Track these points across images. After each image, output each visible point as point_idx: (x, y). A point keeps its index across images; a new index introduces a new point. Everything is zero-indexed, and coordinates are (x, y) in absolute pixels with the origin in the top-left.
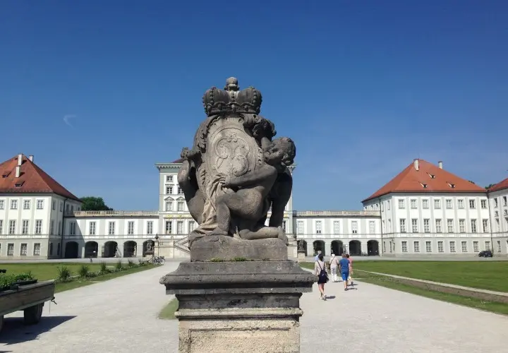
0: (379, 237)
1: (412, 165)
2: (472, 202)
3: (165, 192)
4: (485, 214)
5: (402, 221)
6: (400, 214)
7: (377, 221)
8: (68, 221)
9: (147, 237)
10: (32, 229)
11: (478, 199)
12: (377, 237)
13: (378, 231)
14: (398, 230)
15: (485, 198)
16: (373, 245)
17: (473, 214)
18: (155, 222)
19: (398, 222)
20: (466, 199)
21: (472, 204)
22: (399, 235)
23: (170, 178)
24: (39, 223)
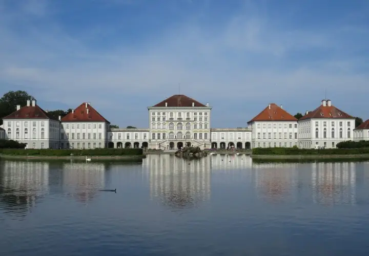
0: (251, 140)
1: (268, 107)
2: (290, 125)
3: (152, 120)
4: (296, 130)
5: (259, 133)
6: (258, 130)
7: (250, 133)
8: (109, 133)
9: (144, 141)
10: (97, 137)
11: (293, 123)
12: (250, 141)
13: (250, 137)
14: (257, 137)
15: (296, 123)
16: (248, 144)
17: (291, 130)
18: (147, 133)
19: (257, 134)
20: (288, 123)
21: (290, 126)
22: (257, 140)
23: (154, 114)
24: (100, 134)
